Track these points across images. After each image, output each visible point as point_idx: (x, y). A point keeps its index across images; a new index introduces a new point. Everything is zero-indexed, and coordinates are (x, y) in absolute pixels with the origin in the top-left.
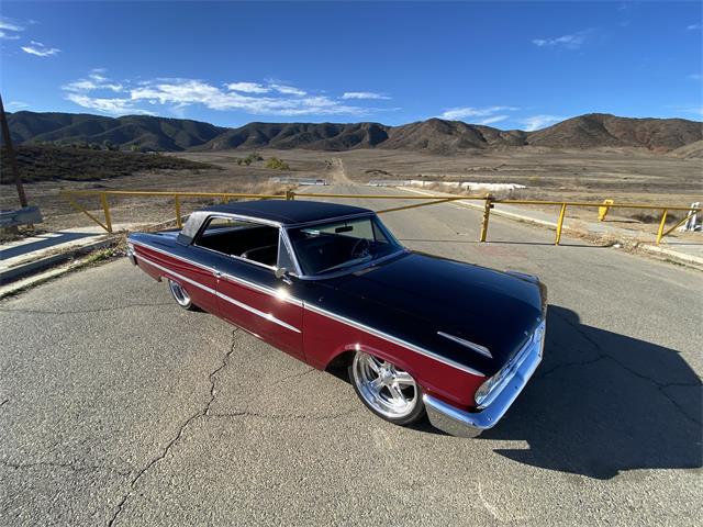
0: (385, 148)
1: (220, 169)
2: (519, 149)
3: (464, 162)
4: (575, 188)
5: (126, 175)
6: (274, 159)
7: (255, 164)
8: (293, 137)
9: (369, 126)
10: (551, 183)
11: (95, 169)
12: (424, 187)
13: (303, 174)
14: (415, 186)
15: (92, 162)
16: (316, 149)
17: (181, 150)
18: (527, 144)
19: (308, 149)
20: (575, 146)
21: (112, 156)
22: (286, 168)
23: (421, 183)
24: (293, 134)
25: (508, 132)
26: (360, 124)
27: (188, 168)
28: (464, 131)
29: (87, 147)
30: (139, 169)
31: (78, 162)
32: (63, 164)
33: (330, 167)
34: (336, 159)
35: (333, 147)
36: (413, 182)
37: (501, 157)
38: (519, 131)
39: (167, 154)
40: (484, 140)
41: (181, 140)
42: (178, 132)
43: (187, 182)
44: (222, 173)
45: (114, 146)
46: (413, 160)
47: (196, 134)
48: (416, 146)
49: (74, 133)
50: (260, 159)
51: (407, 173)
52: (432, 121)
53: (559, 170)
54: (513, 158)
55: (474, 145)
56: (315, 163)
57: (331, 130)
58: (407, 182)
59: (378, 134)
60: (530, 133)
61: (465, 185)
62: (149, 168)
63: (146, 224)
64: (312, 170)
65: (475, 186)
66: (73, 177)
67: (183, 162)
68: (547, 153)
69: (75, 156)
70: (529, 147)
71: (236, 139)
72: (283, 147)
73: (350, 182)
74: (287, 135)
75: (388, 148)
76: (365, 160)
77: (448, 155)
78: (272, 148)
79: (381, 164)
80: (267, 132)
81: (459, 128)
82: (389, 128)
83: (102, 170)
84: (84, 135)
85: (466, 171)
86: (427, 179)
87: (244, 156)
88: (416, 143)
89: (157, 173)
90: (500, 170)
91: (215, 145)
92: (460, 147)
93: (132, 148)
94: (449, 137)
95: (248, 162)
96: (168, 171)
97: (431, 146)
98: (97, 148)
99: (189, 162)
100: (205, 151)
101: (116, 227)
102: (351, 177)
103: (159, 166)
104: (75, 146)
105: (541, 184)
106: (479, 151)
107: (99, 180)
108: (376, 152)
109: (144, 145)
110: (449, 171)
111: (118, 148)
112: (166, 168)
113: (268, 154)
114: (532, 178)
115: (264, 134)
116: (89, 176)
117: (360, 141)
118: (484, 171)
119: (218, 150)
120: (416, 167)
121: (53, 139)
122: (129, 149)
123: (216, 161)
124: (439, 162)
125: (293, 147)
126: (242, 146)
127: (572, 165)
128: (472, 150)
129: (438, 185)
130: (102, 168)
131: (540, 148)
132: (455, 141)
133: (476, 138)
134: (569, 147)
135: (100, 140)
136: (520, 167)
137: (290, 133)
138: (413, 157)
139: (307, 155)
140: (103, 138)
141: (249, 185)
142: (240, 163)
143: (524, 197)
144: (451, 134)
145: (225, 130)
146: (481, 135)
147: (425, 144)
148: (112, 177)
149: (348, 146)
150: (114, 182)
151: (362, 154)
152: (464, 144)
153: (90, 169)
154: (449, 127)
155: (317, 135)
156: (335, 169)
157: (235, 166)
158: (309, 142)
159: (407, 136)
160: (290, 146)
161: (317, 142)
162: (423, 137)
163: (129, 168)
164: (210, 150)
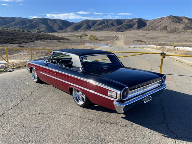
0: (145, 30)
1: (69, 40)
5: (31, 42)
6: (92, 36)
7: (84, 38)
8: (102, 26)
9: (137, 20)
11: (20, 39)
12: (156, 49)
13: (103, 42)
14: (153, 48)
15: (20, 37)
16: (111, 31)
17: (55, 31)
19: (108, 31)
21: (27, 34)
22: (97, 39)
23: (155, 46)
24: (102, 24)
26: (133, 19)
27: (56, 39)
28: (187, 21)
29: (20, 31)
30: (37, 39)
32: (9, 37)
33: (117, 39)
34: (121, 35)
35: (120, 30)
36: (152, 46)
39: (49, 34)
41: (55, 27)
42: (54, 24)
43: (54, 45)
44: (69, 41)
45: (29, 30)
47: (61, 25)
48: (160, 29)
49: (16, 25)
50: (87, 35)
52: (169, 17)
56: (109, 37)
57: (119, 22)
58: (149, 46)
59: (142, 24)
61: (176, 48)
62: (41, 39)
63: (23, 60)
64: (109, 40)
65: (181, 49)
66: (12, 42)
67: (54, 37)
69: (14, 34)
71: (77, 27)
72: (97, 30)
73: (125, 46)
74: (99, 25)
75: (146, 30)
76: (134, 36)
78: (92, 30)
79: (142, 37)
80: (90, 24)
81: (184, 20)
82: (147, 21)
83: (23, 40)
84: (19, 26)
87: (79, 34)
89: (44, 41)
91: (69, 29)
92: (184, 29)
93: (36, 31)
94: (178, 24)
95: (81, 37)
96: (48, 40)
97: (169, 29)
98: (23, 31)
99: (57, 37)
100: (64, 32)
102: (126, 43)
103: (44, 38)
104: (15, 30)
107: (21, 44)
108: (141, 32)
111: (31, 31)
112: (47, 39)
113: (90, 33)
115: (89, 25)
116: (18, 42)
117: (133, 27)
119: (69, 32)
120: (160, 39)
121: (8, 27)
122: (35, 31)
123: (68, 36)
125: (102, 30)
126: (80, 30)
129: (163, 47)
132: (181, 26)
135: (24, 28)
137: (100, 24)
138: (159, 34)
139: (107, 34)
140: (26, 27)
142: (77, 37)
144: (179, 23)
147: (166, 28)
148: (26, 42)
149: (126, 29)
150: (26, 45)
151: (133, 33)
152: (186, 28)
153: (19, 39)
154: (178, 20)
155: (112, 24)
156: (119, 40)
157: (75, 39)
158: (109, 28)
159: (156, 24)
160: (100, 30)
161: (112, 28)
162: (165, 25)
163: (33, 39)
164: (66, 32)
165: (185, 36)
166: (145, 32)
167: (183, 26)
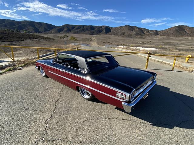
0: (110, 35)
1: (54, 39)
2: (156, 36)
3: (137, 40)
4: (174, 50)
5: (22, 40)
6: (72, 37)
7: (66, 38)
8: (79, 30)
9: (105, 27)
10: (167, 48)
11: (11, 38)
12: (124, 48)
13: (82, 42)
14: (120, 48)
15: (10, 36)
16: (87, 34)
17: (41, 33)
18: (158, 35)
19: (84, 34)
20: (175, 36)
21: (18, 34)
22: (76, 40)
23: (122, 47)
24: (79, 29)
25: (152, 31)
26: (102, 26)
27: (43, 39)
28: (137, 30)
29: (10, 31)
30: (26, 38)
31: (6, 35)
33: (91, 40)
34: (94, 38)
35: (93, 34)
36: (120, 46)
37: (150, 39)
38: (156, 30)
39: (36, 34)
40: (144, 33)
41: (41, 29)
42: (40, 27)
43: (42, 44)
44: (55, 41)
45: (18, 31)
46: (120, 39)
47: (46, 27)
48: (120, 34)
49: (5, 26)
50: (68, 37)
51: (118, 43)
52: (126, 26)
53: (169, 44)
54: (154, 39)
55: (140, 35)
56: (85, 39)
57: (92, 28)
58: (118, 46)
59: (108, 30)
60: (160, 31)
61: (138, 48)
62: (30, 38)
64: (86, 41)
65: (141, 49)
66: (4, 41)
67: (41, 37)
68: (165, 38)
70: (159, 36)
71: (60, 30)
72: (75, 33)
73: (98, 46)
75: (111, 35)
76: (103, 38)
77: (131, 37)
78: (72, 33)
79: (108, 40)
80: (70, 28)
81: (135, 29)
82: (112, 28)
83: (14, 39)
84: (8, 27)
85: (137, 43)
86: (124, 45)
87: (62, 35)
88: (120, 33)
89: (33, 40)
90: (149, 43)
91: (53, 31)
92: (135, 35)
94: (132, 31)
95: (64, 37)
96: (36, 40)
97: (126, 34)
98: (13, 31)
99: (44, 37)
100: (49, 33)
101: (16, 59)
102: (98, 44)
103: (33, 38)
104: (5, 30)
105: (163, 48)
106: (142, 37)
107: (13, 42)
108: (107, 36)
109: (29, 31)
110: (132, 43)
111: (20, 32)
112: (35, 39)
113: (70, 35)
114: (160, 46)
115: (70, 29)
116: (9, 40)
117: (102, 32)
118: (143, 43)
119: (53, 33)
120: (120, 41)
122: (24, 32)
123: (53, 37)
124: (128, 40)
125: (79, 33)
126: (62, 32)
127: (174, 42)
128: (140, 36)
129: (128, 48)
130: (14, 38)
131: (163, 36)
132: (134, 33)
133: (141, 32)
134: (172, 36)
135: (14, 29)
136: (155, 42)
137: (78, 28)
138: (120, 38)
139: (83, 36)
140: (15, 28)
141: (64, 46)
142: (61, 38)
143: (159, 53)
145: (56, 27)
146: (143, 31)
147: (124, 34)
148: (17, 41)
149: (97, 33)
150: (18, 43)
151: (102, 36)
152: (137, 34)
154: (131, 28)
155: (87, 29)
156: (93, 41)
157: (59, 39)
158: (84, 32)
159: (118, 31)
160: (78, 33)
161: (87, 32)
162: (123, 31)
163: (23, 38)
164: (51, 33)
165: (136, 40)
166: (110, 36)
167: (134, 32)
